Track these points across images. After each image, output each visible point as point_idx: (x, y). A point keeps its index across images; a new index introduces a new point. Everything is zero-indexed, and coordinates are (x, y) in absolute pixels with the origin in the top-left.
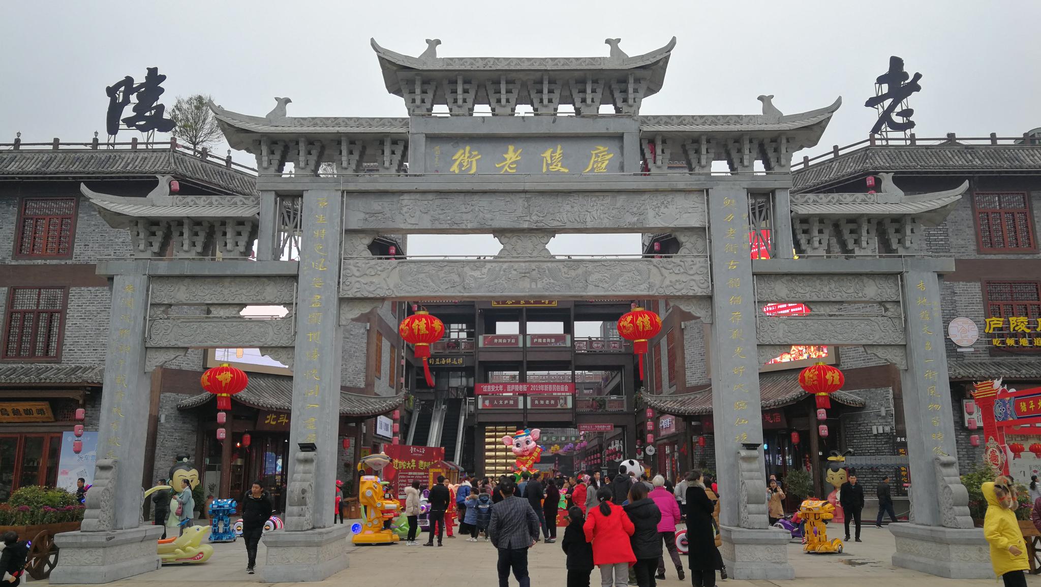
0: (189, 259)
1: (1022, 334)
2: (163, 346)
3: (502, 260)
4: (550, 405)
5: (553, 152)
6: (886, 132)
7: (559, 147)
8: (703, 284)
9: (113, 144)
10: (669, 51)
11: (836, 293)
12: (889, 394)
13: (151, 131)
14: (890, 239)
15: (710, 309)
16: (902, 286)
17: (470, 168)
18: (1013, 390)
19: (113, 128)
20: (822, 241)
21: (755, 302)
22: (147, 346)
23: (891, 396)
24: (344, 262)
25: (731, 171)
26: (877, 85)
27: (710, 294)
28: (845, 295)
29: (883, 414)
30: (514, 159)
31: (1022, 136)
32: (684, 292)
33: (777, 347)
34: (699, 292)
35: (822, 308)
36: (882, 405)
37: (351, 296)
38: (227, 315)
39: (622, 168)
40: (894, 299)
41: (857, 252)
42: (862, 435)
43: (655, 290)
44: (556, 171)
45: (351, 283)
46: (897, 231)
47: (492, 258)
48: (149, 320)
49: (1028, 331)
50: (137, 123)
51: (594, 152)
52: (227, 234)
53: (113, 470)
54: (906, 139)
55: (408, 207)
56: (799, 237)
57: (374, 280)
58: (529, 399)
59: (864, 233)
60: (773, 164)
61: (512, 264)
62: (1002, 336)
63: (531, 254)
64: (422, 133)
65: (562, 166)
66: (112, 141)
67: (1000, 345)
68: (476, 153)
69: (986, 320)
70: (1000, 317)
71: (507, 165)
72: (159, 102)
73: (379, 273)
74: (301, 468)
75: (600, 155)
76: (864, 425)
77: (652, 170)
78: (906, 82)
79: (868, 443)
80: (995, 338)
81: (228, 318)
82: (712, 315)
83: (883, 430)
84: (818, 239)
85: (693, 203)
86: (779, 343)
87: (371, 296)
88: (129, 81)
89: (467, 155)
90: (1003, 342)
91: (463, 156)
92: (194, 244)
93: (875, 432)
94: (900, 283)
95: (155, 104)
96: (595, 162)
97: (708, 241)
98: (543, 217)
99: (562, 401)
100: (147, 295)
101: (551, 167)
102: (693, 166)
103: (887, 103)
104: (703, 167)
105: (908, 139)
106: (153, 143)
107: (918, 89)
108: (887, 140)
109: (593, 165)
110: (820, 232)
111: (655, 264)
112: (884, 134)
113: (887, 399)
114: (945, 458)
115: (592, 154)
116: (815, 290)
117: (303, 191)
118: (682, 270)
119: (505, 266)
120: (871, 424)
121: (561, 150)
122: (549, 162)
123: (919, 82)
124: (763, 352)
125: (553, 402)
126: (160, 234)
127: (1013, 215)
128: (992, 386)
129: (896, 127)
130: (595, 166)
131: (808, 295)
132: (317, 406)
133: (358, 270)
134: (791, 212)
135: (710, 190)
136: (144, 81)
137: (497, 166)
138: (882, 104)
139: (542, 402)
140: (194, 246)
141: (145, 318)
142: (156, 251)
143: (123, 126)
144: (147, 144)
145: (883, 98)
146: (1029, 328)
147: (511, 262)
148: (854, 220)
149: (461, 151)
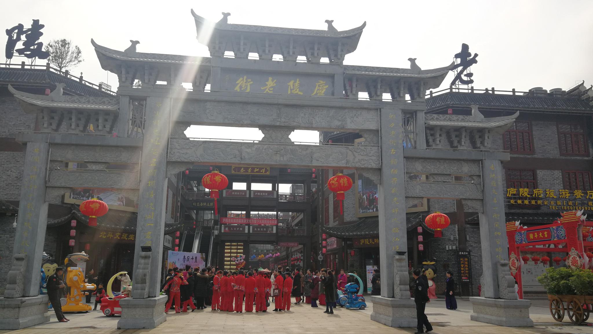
0: (75, 134)
1: (525, 197)
2: (57, 186)
3: (264, 143)
4: (263, 231)
5: (294, 83)
6: (458, 85)
7: (298, 80)
8: (376, 161)
9: (9, 65)
10: (362, 29)
11: (447, 170)
12: (456, 228)
13: (34, 58)
14: (476, 141)
15: (380, 176)
16: (482, 167)
17: (246, 89)
18: (525, 227)
19: (9, 55)
20: (441, 141)
21: (404, 173)
22: (47, 186)
23: (456, 229)
24: (171, 140)
25: (392, 99)
26: (455, 59)
27: (380, 168)
28: (452, 171)
29: (452, 239)
30: (272, 85)
31: (528, 91)
32: (366, 166)
33: (415, 198)
34: (374, 166)
35: (440, 178)
36: (451, 234)
37: (174, 160)
38: (97, 169)
39: (333, 94)
40: (478, 174)
41: (460, 148)
42: (440, 251)
43: (350, 164)
44: (295, 94)
45: (174, 153)
46: (480, 137)
47: (258, 142)
48: (49, 170)
49: (528, 196)
50: (25, 53)
51: (317, 84)
52: (99, 120)
53: (25, 260)
54: (468, 89)
55: (210, 110)
56: (429, 138)
57: (188, 152)
58: (251, 227)
59: (463, 137)
60: (416, 97)
61: (270, 146)
62: (515, 198)
63: (280, 140)
64: (219, 67)
65: (299, 91)
66: (8, 63)
67: (515, 203)
68: (250, 80)
69: (508, 189)
70: (514, 188)
71: (268, 88)
72: (39, 41)
73: (191, 147)
74: (142, 261)
75: (321, 86)
76: (442, 245)
77: (350, 96)
78: (470, 58)
79: (443, 255)
80: (512, 199)
81: (98, 170)
82: (381, 179)
83: (452, 248)
84: (439, 139)
85: (372, 116)
86: (416, 196)
87: (186, 160)
88: (20, 27)
89: (245, 81)
90: (516, 202)
91: (242, 81)
92: (78, 125)
93: (447, 249)
94: (481, 165)
95: (37, 42)
96: (318, 90)
97: (380, 137)
98: (288, 120)
99: (270, 229)
100: (48, 155)
101: (293, 91)
102: (372, 95)
103: (460, 69)
104: (378, 96)
105: (470, 89)
106: (35, 66)
107: (476, 62)
108: (459, 89)
109: (317, 91)
110: (440, 135)
111: (350, 149)
112: (457, 86)
113: (454, 231)
114: (503, 262)
115: (317, 85)
116: (436, 167)
117: (147, 97)
118: (365, 154)
119: (266, 147)
120: (445, 245)
121: (299, 82)
122: (292, 88)
123: (477, 59)
124: (407, 201)
125: (265, 229)
126: (57, 118)
127: (523, 133)
128: (514, 224)
129: (464, 82)
130: (318, 92)
131: (432, 170)
132: (153, 225)
133: (179, 146)
134: (425, 123)
135: (382, 109)
136: (30, 27)
137: (262, 88)
138: (457, 69)
139: (259, 229)
140: (78, 126)
141: (46, 169)
142: (54, 128)
143: (16, 54)
144: (31, 65)
145: (458, 66)
146: (529, 194)
147: (269, 144)
148: (458, 130)
149: (241, 79)
